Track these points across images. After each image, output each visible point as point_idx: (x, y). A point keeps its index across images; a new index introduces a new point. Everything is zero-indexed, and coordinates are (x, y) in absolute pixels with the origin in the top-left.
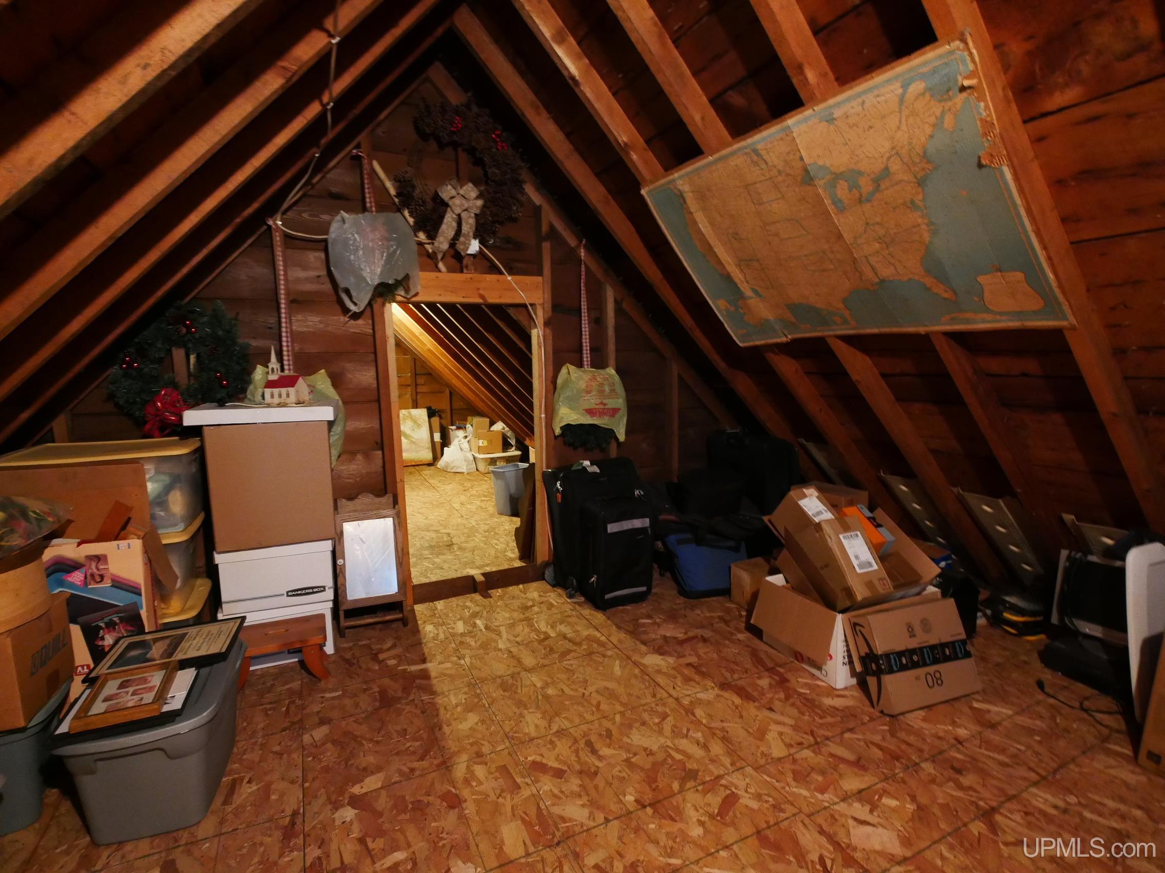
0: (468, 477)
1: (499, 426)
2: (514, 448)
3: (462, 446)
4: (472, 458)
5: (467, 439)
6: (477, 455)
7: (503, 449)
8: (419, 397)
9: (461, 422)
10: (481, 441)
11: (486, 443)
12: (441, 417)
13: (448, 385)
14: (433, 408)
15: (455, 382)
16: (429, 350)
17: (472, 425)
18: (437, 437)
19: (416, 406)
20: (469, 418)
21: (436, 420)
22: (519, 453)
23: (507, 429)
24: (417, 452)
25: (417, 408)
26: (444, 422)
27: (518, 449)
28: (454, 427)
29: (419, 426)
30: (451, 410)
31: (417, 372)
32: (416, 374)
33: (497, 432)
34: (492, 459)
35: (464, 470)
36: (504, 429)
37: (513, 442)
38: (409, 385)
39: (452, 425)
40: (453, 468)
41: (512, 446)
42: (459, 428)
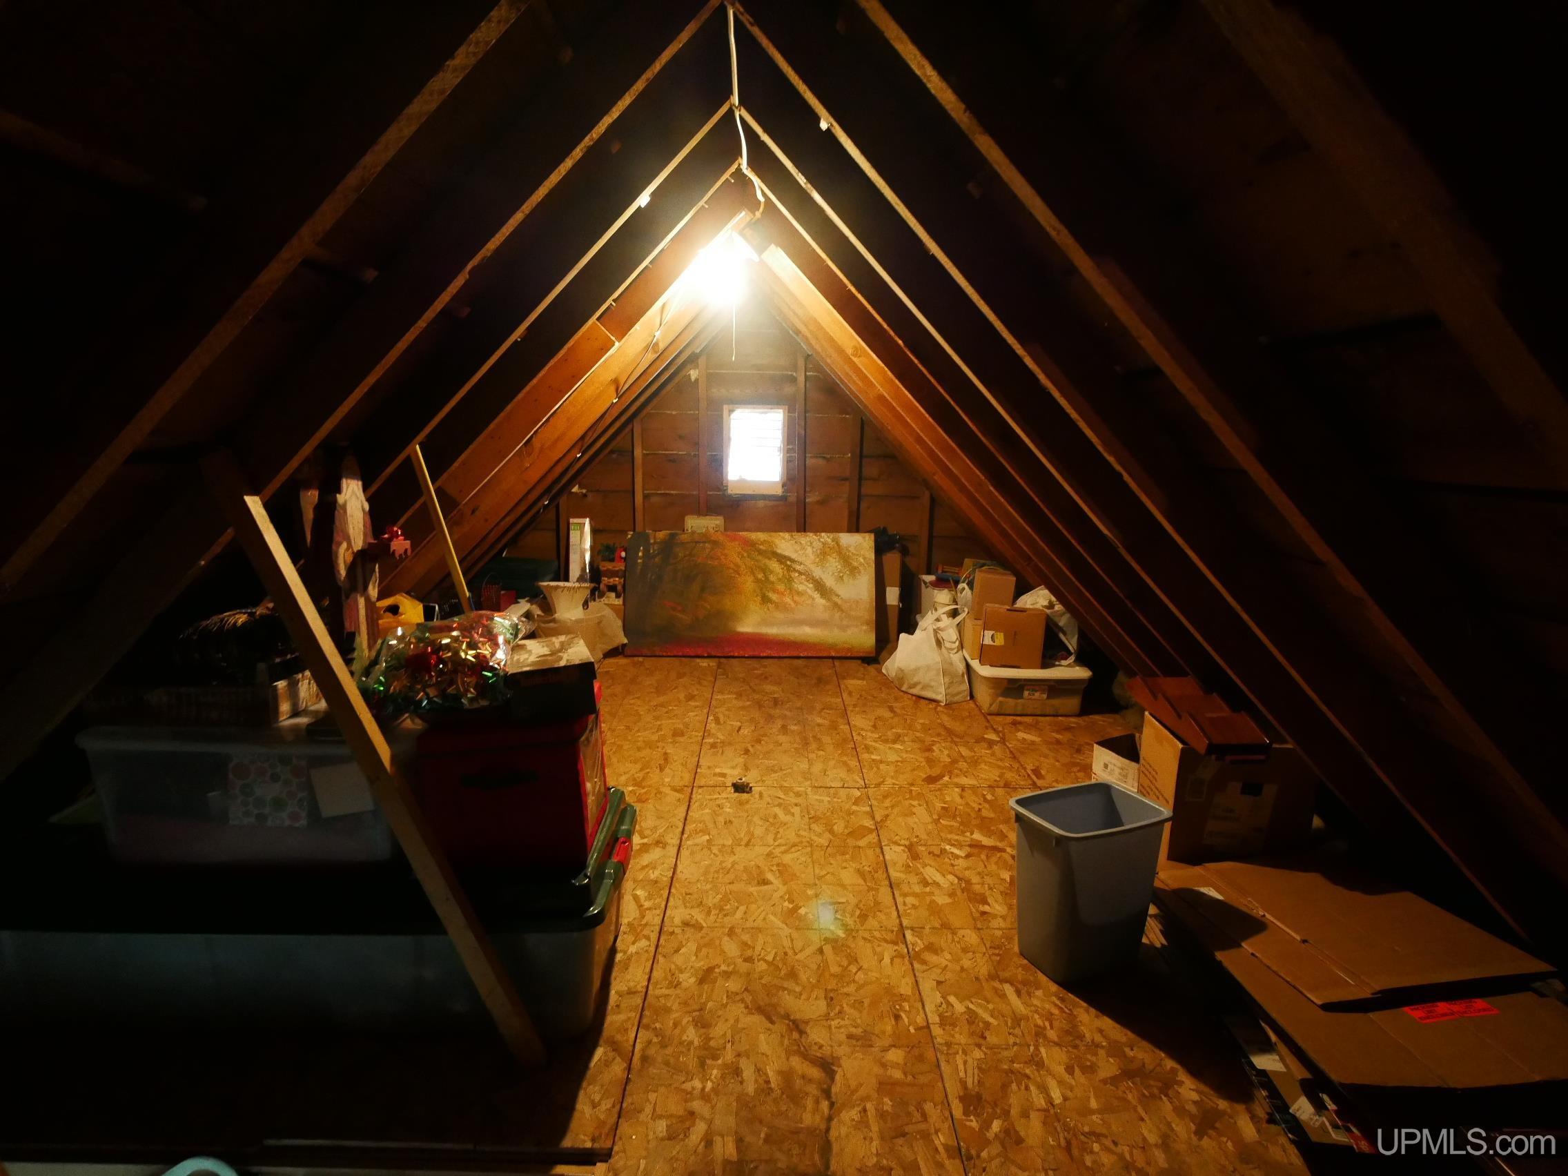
0: (946, 720)
1: (1038, 599)
2: (1072, 659)
3: (942, 634)
4: (961, 667)
5: (959, 619)
6: (975, 664)
7: (1044, 656)
8: (863, 505)
9: (947, 568)
10: (989, 634)
11: (1000, 640)
12: (905, 552)
13: (926, 484)
14: (891, 531)
15: (939, 479)
16: (881, 398)
17: (971, 585)
18: (893, 596)
19: (855, 528)
20: (968, 562)
21: (893, 560)
22: (1082, 673)
23: (1058, 607)
24: (843, 628)
25: (857, 531)
26: (912, 563)
27: (1081, 660)
28: (930, 578)
29: (854, 571)
30: (931, 537)
31: (865, 452)
32: (861, 456)
33: (1035, 613)
34: (1011, 681)
35: (941, 696)
36: (1051, 606)
37: (1072, 643)
38: (846, 479)
39: (929, 573)
40: (914, 686)
41: (1070, 654)
42: (941, 583)
